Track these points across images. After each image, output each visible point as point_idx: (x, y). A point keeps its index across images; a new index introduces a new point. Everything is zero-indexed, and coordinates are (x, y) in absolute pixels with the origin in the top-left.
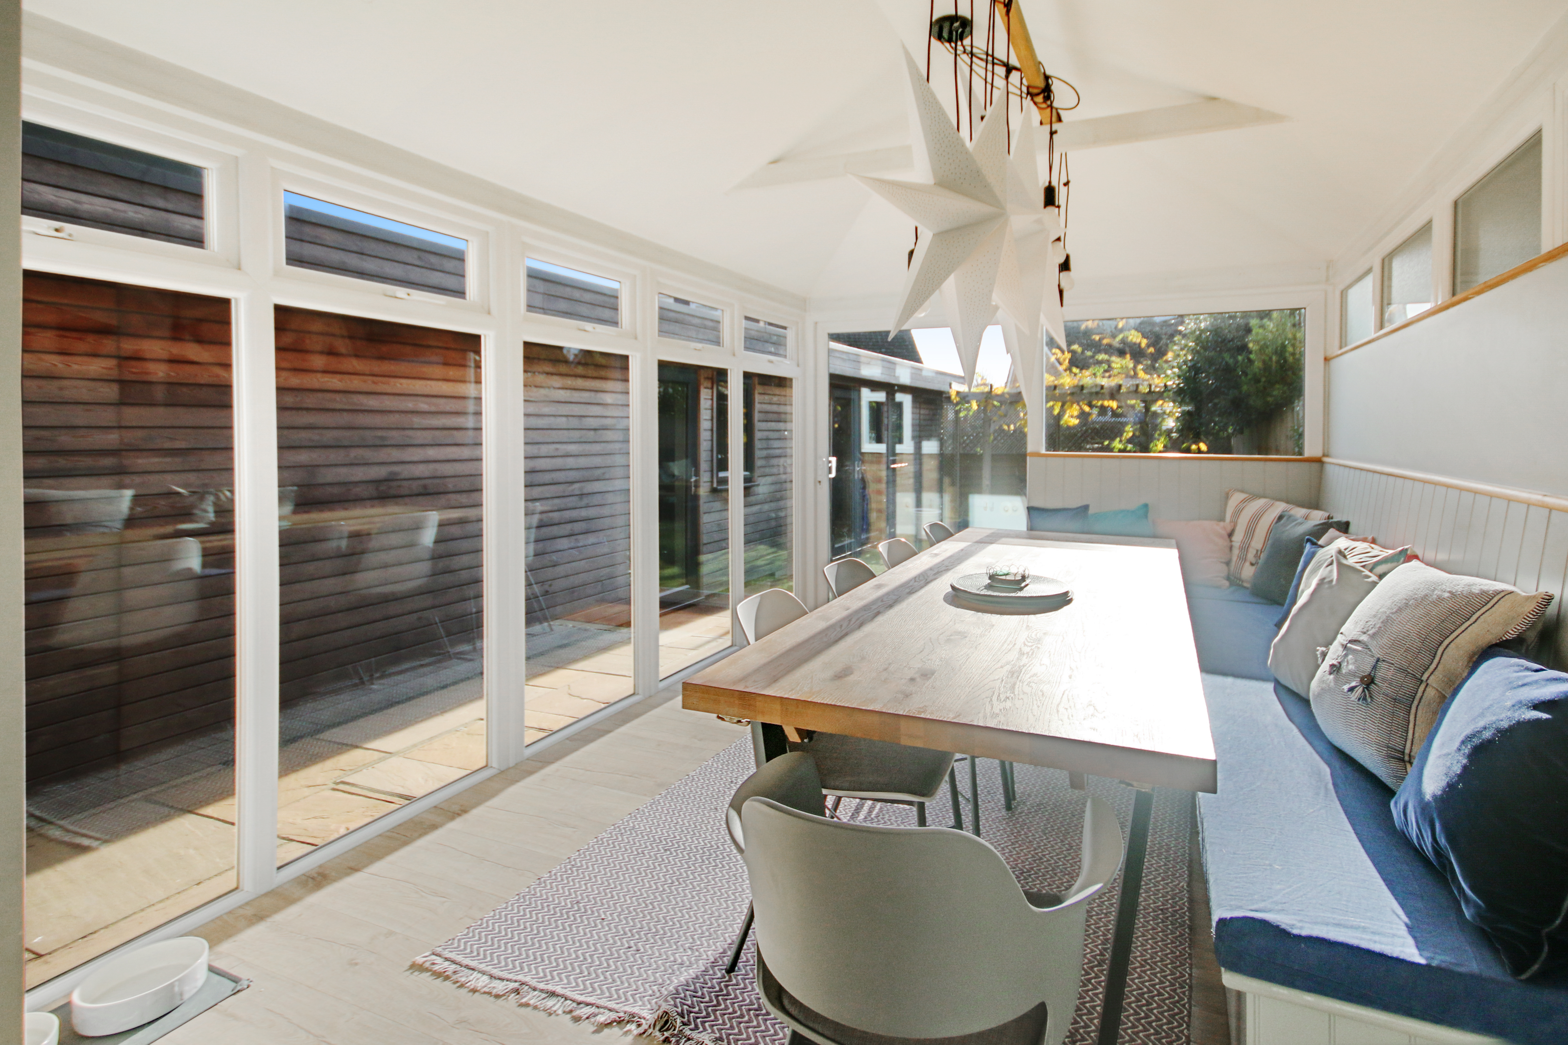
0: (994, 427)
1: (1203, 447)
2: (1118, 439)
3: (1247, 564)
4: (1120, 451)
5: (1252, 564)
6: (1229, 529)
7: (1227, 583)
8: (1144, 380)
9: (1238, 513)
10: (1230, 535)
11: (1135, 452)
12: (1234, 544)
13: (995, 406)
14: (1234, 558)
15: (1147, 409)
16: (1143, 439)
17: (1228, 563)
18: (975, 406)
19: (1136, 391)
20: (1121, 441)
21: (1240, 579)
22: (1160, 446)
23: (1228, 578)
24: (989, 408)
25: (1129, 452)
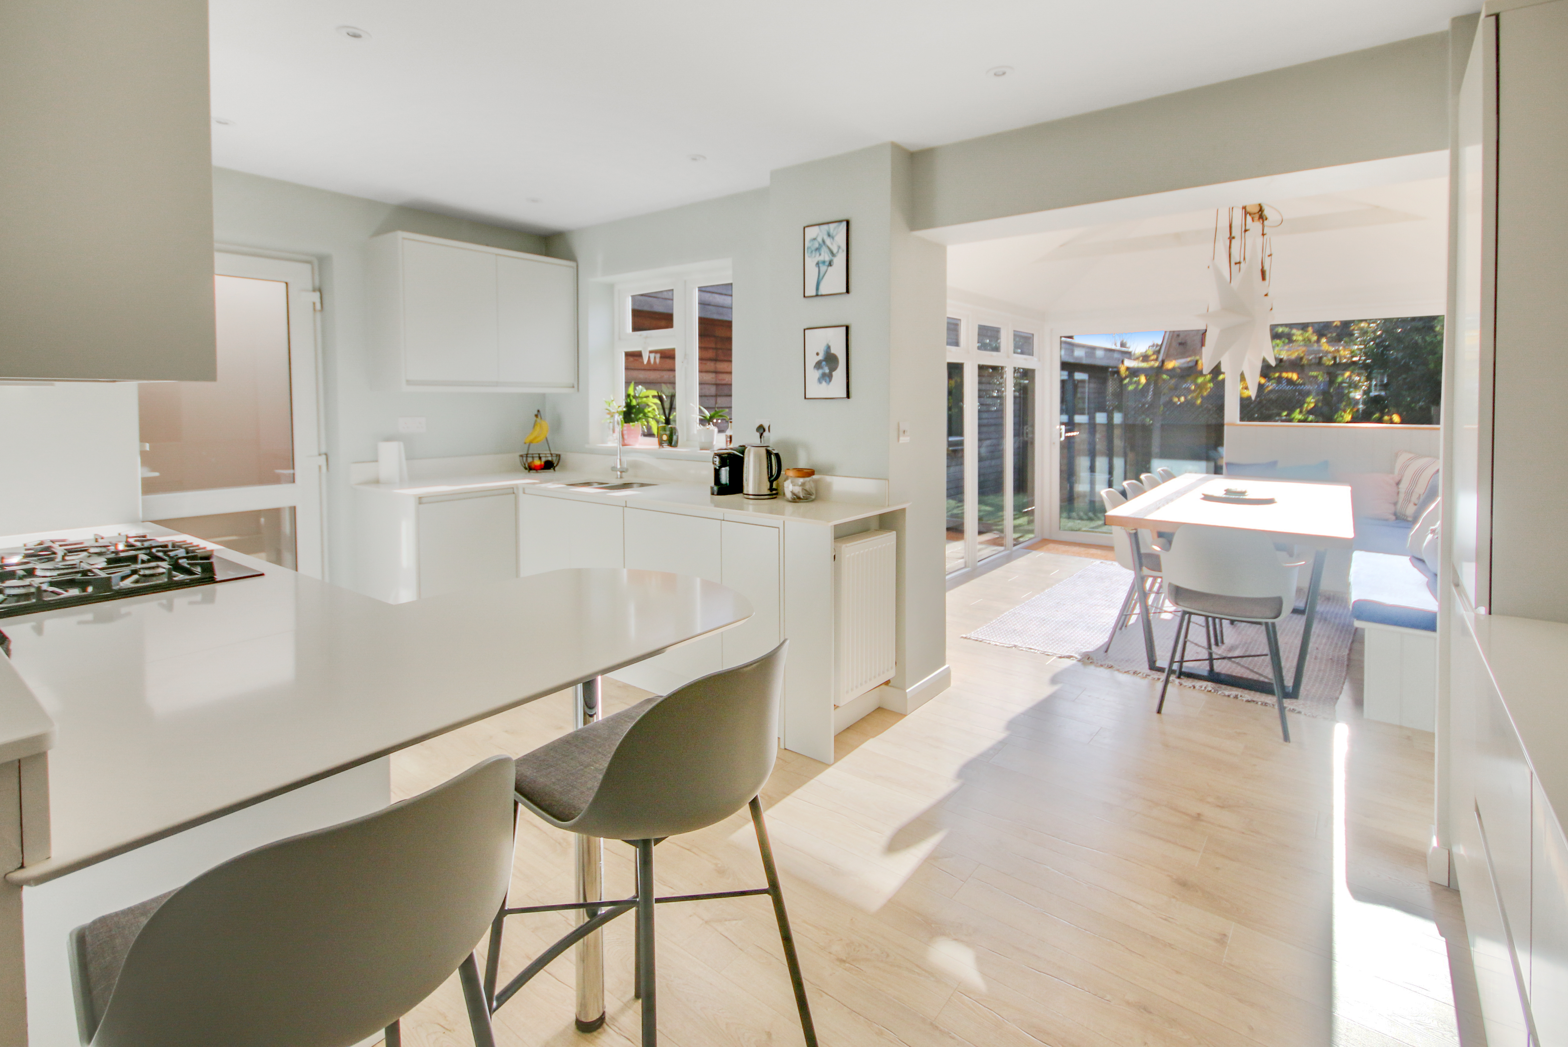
0: (1164, 399)
1: (1396, 418)
2: (1298, 410)
3: (1411, 505)
4: (1300, 421)
5: (1415, 504)
6: (1397, 480)
7: (1394, 518)
8: (1327, 352)
9: (1405, 467)
10: (1398, 484)
11: (1317, 422)
12: (1400, 490)
13: (1164, 380)
14: (1401, 501)
15: (1331, 382)
16: (1326, 409)
17: (1395, 504)
18: (1143, 380)
19: (1319, 362)
20: (1301, 412)
21: (1405, 516)
22: (1348, 417)
23: (1395, 514)
24: (1160, 383)
25: (1311, 422)
